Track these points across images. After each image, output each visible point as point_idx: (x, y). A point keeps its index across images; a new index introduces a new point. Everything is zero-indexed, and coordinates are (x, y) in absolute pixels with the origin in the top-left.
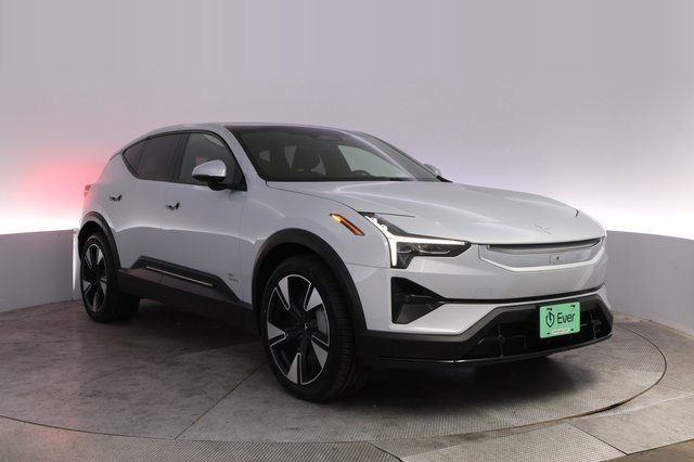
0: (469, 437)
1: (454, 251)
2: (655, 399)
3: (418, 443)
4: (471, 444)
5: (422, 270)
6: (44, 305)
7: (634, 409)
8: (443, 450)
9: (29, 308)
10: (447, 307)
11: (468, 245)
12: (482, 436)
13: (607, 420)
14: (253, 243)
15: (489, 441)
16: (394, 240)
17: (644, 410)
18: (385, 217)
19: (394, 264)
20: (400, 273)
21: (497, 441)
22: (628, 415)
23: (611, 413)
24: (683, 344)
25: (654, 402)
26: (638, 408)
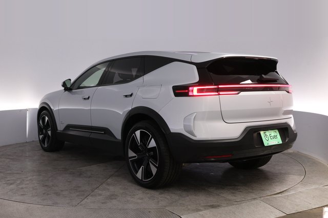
2: (301, 189)
3: (189, 209)
4: (213, 210)
6: (14, 144)
7: (291, 193)
8: (201, 213)
9: (6, 146)
12: (219, 206)
13: (278, 198)
15: (223, 208)
17: (295, 194)
21: (226, 208)
22: (288, 196)
23: (280, 195)
24: (314, 163)
25: (300, 190)
26: (292, 192)
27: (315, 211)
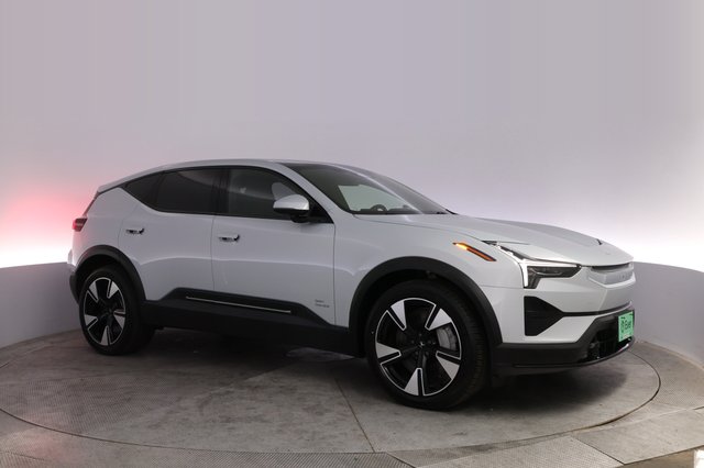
0: (479, 449)
1: (568, 272)
2: (650, 413)
4: (481, 455)
5: (547, 289)
7: (631, 423)
8: (456, 461)
10: (564, 319)
11: (578, 267)
13: (606, 432)
14: (353, 274)
15: (499, 452)
16: (525, 264)
17: (640, 424)
18: (506, 245)
19: (526, 284)
20: (531, 293)
21: (505, 452)
22: (626, 428)
23: (610, 427)
24: (677, 364)
25: (649, 416)
26: (634, 421)
27: (678, 457)
